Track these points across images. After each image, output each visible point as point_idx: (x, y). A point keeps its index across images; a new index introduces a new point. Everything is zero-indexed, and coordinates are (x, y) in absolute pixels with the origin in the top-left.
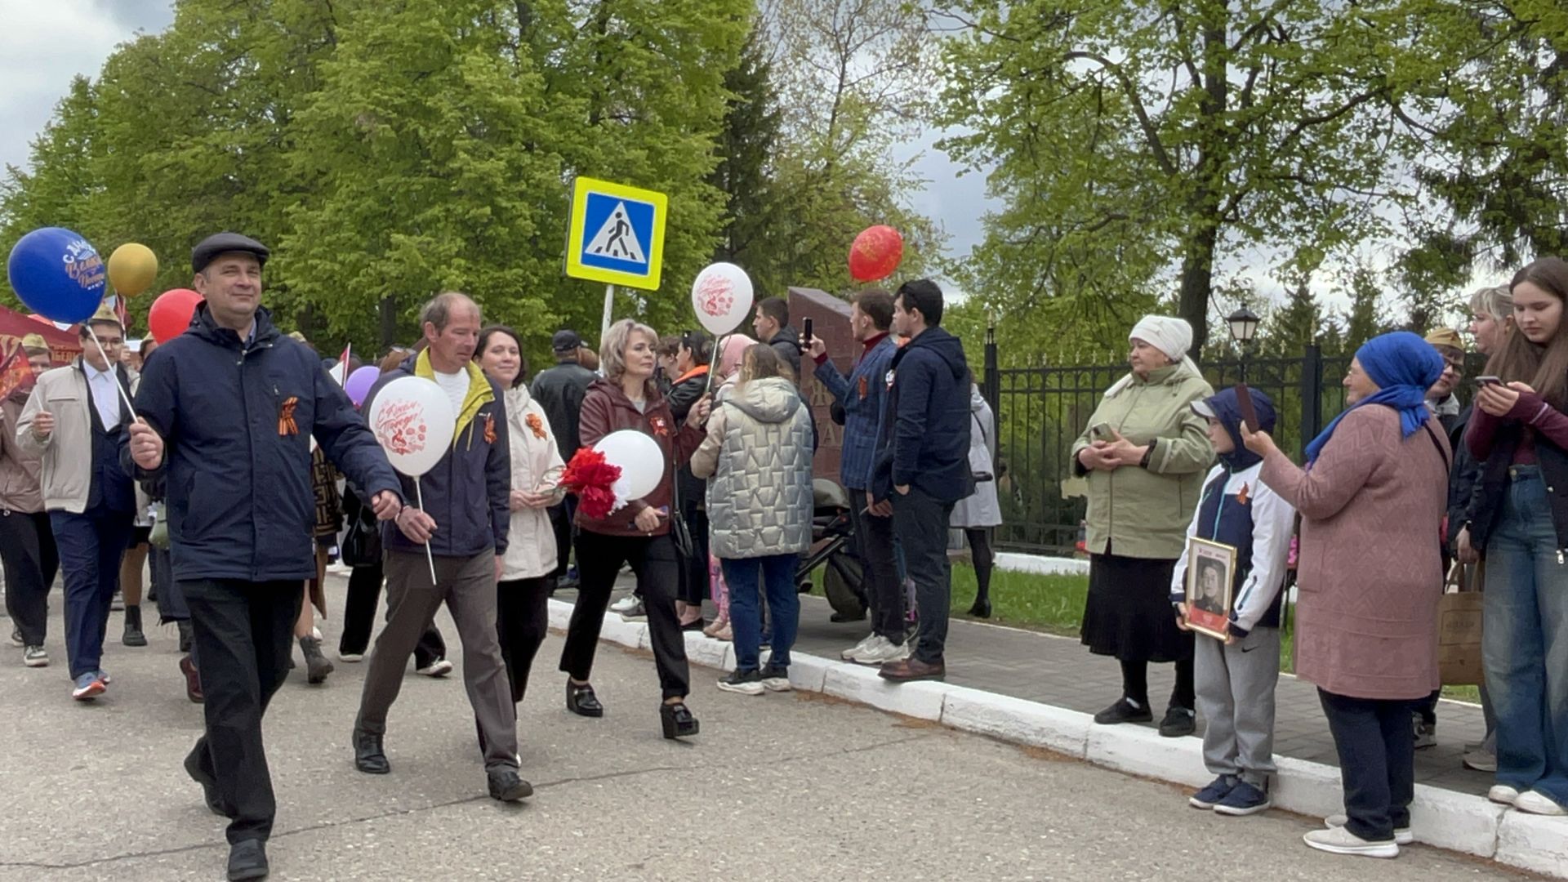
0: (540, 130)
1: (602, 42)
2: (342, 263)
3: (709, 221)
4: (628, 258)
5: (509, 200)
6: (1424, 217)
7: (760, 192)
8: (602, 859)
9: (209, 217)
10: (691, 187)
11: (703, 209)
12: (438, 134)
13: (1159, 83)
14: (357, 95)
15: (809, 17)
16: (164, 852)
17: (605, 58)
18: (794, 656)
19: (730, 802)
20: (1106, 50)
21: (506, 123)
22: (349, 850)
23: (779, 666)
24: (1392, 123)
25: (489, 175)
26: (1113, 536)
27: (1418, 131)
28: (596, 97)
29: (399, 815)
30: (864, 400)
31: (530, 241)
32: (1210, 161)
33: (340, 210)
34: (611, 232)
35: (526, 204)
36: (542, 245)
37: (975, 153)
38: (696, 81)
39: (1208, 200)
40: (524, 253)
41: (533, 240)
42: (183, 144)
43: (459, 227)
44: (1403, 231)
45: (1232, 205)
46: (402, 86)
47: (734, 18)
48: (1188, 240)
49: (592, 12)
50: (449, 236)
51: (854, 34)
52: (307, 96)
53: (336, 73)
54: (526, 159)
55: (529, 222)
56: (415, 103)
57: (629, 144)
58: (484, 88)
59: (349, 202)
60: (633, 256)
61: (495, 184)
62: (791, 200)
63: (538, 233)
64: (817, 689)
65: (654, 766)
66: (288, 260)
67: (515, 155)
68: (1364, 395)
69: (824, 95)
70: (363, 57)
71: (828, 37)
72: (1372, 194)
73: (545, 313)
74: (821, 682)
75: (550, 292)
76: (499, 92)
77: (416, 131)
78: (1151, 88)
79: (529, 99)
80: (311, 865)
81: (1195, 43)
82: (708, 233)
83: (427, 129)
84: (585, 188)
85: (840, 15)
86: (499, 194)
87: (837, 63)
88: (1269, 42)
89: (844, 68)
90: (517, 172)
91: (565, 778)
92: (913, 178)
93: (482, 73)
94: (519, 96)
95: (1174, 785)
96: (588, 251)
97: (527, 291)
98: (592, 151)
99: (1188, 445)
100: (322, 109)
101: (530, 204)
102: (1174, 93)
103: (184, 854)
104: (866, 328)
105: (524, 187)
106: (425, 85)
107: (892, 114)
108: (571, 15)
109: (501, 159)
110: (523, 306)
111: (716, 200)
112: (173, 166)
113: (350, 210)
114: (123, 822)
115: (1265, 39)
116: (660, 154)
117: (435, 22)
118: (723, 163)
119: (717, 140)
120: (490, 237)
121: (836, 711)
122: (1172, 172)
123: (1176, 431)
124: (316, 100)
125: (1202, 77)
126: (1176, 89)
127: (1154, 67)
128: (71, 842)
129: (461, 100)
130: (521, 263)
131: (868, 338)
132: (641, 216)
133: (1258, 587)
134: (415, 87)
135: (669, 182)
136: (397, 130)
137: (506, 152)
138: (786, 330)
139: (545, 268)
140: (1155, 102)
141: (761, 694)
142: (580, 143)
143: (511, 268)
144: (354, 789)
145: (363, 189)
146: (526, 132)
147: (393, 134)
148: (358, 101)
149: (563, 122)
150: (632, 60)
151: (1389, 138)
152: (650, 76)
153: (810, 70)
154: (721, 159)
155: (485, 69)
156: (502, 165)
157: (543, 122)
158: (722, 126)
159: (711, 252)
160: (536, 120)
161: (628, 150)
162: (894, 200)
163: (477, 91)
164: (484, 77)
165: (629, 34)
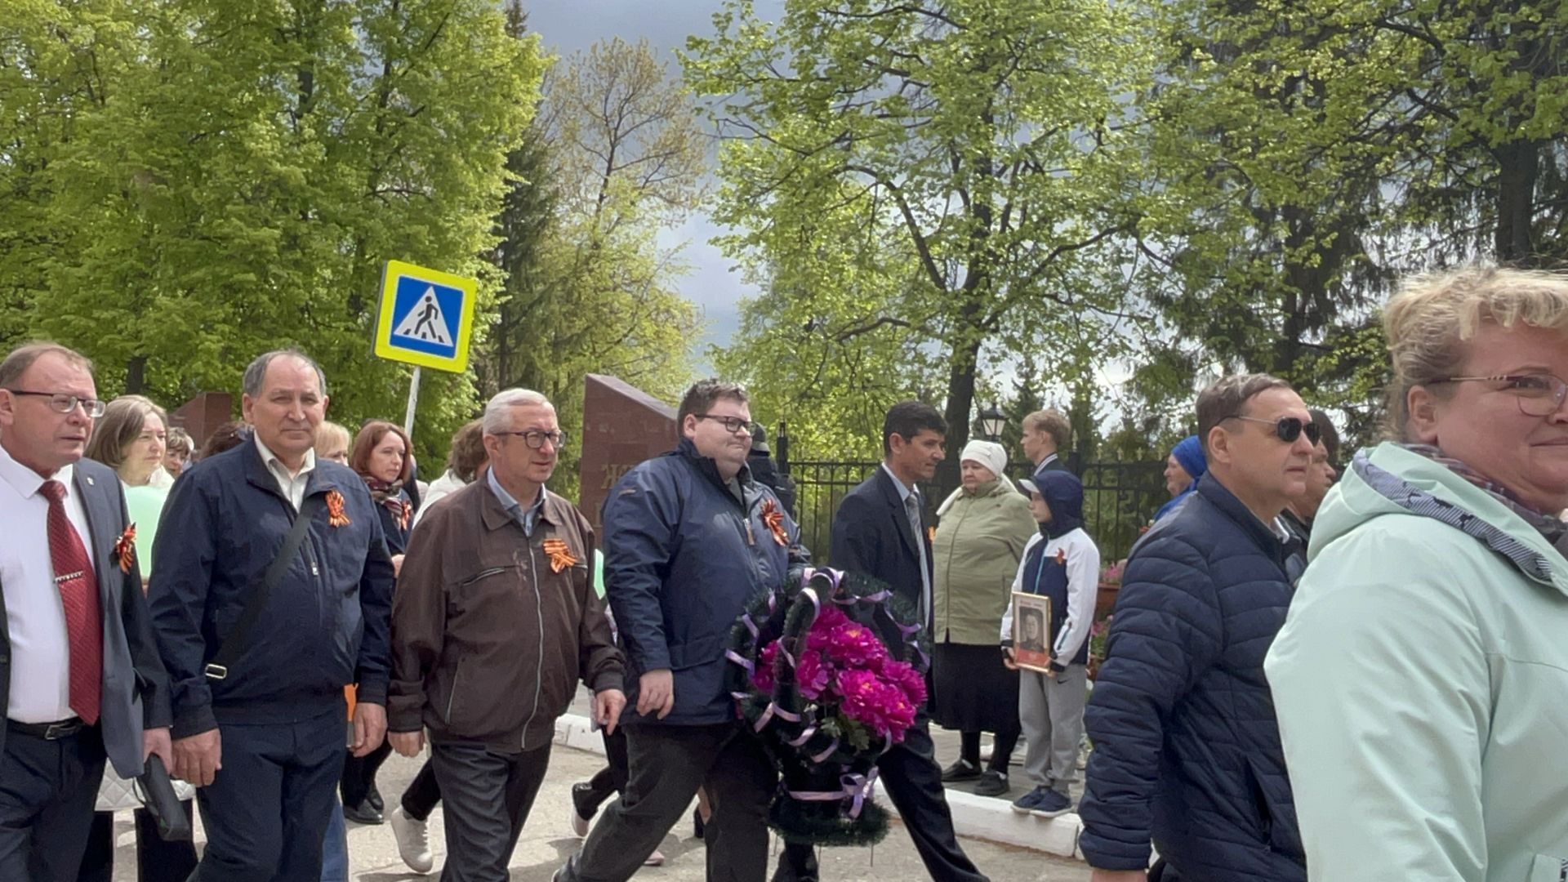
0: (319, 200)
1: (385, 115)
2: (97, 320)
3: (486, 298)
4: (436, 341)
5: (284, 267)
6: (1160, 337)
7: (534, 271)
10: (468, 263)
11: (480, 286)
14: (132, 154)
15: (581, 102)
17: (387, 132)
20: (894, 176)
21: (284, 191)
24: (1136, 254)
25: (262, 242)
26: (950, 627)
27: (1158, 263)
28: (376, 171)
31: (302, 311)
33: (99, 267)
34: (420, 315)
35: (300, 274)
37: (749, 249)
39: (978, 315)
44: (1143, 348)
45: (993, 319)
46: (178, 146)
47: (517, 102)
49: (373, 85)
50: (213, 300)
51: (623, 121)
54: (303, 228)
55: (302, 291)
56: (192, 166)
57: (409, 219)
58: (264, 156)
60: (441, 339)
61: (267, 252)
62: (564, 280)
66: (39, 316)
67: (292, 224)
69: (592, 176)
71: (598, 121)
72: (1120, 316)
76: (279, 160)
79: (310, 171)
82: (485, 310)
84: (396, 270)
85: (610, 101)
86: (273, 261)
87: (605, 147)
88: (1024, 170)
89: (612, 152)
90: (292, 241)
92: (680, 263)
93: (264, 140)
94: (300, 166)
95: (997, 843)
96: (396, 333)
98: (373, 224)
101: (305, 274)
102: (947, 216)
105: (299, 255)
106: (202, 147)
107: (661, 202)
108: (354, 86)
109: (277, 227)
111: (493, 278)
113: (109, 267)
115: (1022, 165)
118: (505, 242)
119: (495, 219)
122: (940, 283)
126: (949, 213)
127: (935, 195)
129: (239, 165)
130: (291, 332)
132: (450, 301)
133: (1072, 630)
134: (192, 148)
136: (173, 190)
137: (282, 220)
139: (318, 338)
142: (360, 215)
143: (280, 337)
146: (305, 202)
148: (134, 160)
149: (344, 195)
150: (415, 135)
151: (1134, 269)
152: (433, 153)
153: (579, 153)
154: (501, 239)
155: (268, 138)
156: (277, 233)
157: (323, 193)
158: (502, 206)
159: (487, 327)
160: (318, 190)
161: (410, 226)
162: (660, 284)
163: (257, 157)
164: (265, 145)
165: (412, 110)
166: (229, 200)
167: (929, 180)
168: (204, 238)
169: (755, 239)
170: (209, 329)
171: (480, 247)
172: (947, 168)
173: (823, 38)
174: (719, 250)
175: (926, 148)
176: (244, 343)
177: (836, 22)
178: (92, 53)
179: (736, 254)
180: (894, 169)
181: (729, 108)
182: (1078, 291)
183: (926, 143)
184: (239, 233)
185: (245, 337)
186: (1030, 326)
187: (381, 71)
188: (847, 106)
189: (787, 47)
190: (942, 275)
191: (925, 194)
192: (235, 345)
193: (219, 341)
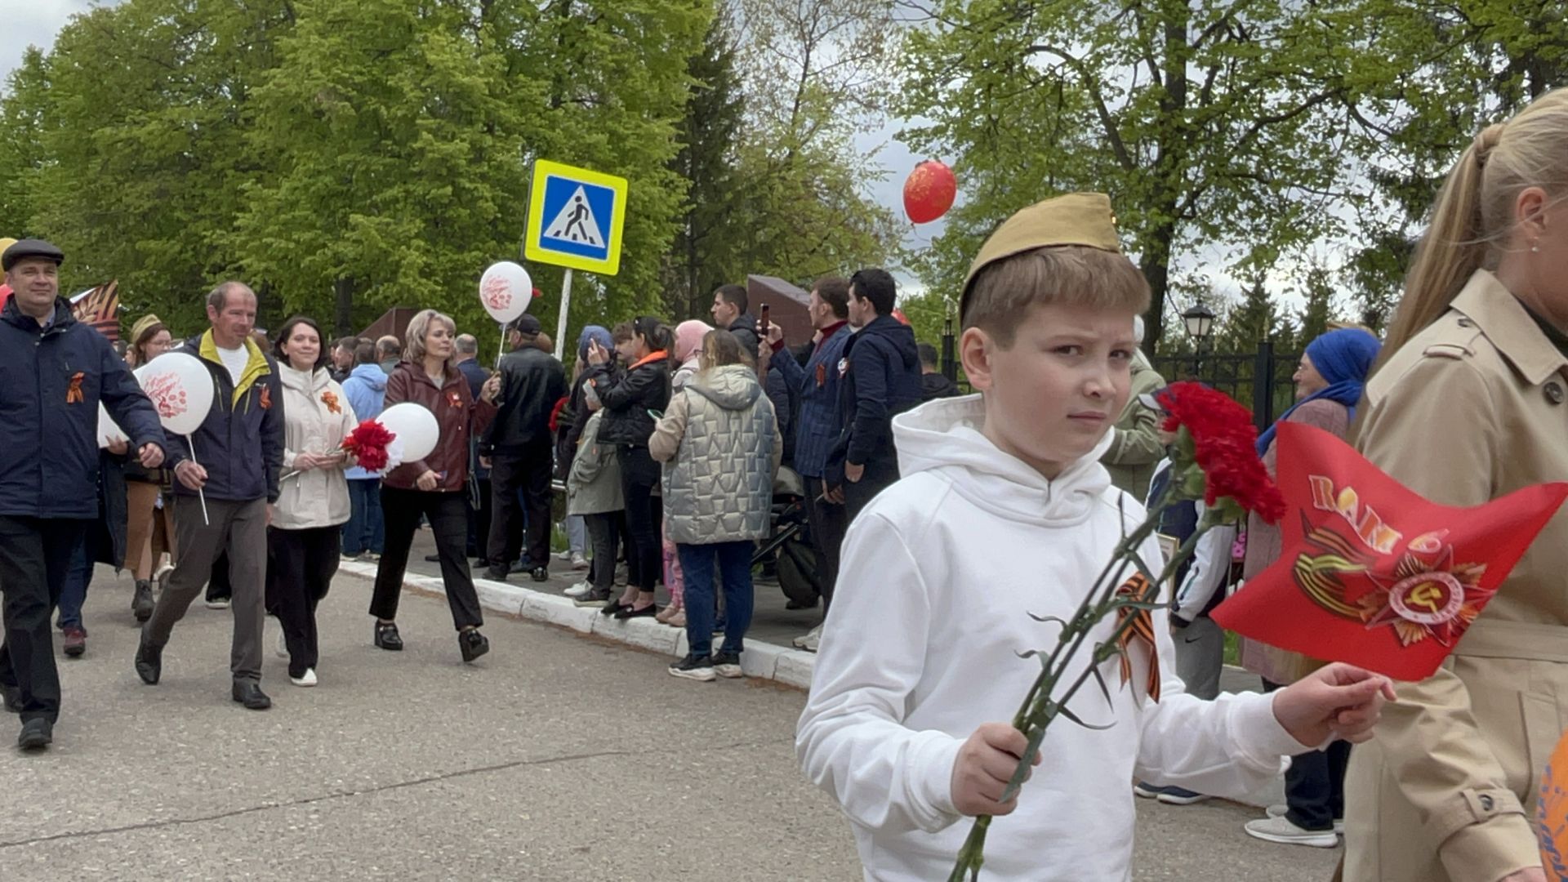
0: (502, 112)
1: (564, 25)
2: (298, 242)
3: (670, 207)
4: (587, 242)
5: (472, 180)
6: (1378, 217)
7: (721, 179)
8: (547, 843)
9: (161, 193)
10: (654, 174)
11: (664, 195)
12: (400, 114)
13: (1120, 78)
14: (316, 72)
15: (774, 5)
16: (105, 831)
17: (567, 41)
18: (747, 643)
19: (679, 787)
20: (1068, 44)
21: (468, 103)
22: (292, 831)
23: (732, 653)
24: (1348, 123)
25: (452, 156)
27: (1373, 132)
28: (558, 80)
29: (344, 797)
30: (822, 387)
32: (1168, 157)
33: (296, 189)
34: (570, 215)
35: (488, 186)
36: (502, 228)
37: (935, 144)
38: (659, 67)
39: (1166, 196)
41: (493, 223)
42: (137, 119)
43: (418, 208)
44: (1357, 230)
45: (1190, 202)
46: (362, 64)
47: (698, 5)
48: (1146, 235)
50: (408, 218)
51: (818, 24)
52: (264, 73)
53: (294, 50)
54: (489, 140)
55: (490, 204)
56: (375, 82)
57: (590, 128)
58: (446, 68)
59: (305, 180)
60: (592, 240)
61: (456, 166)
62: (753, 188)
63: (499, 215)
64: (769, 675)
65: (604, 751)
66: (243, 238)
67: (477, 137)
68: (1314, 390)
69: (788, 84)
70: (322, 35)
71: (793, 26)
72: (1326, 194)
74: (773, 669)
76: (461, 72)
77: (376, 111)
78: (1112, 83)
79: (492, 80)
80: (254, 846)
81: (1156, 39)
82: (668, 219)
83: (388, 108)
84: (544, 171)
85: (804, 4)
86: (461, 175)
87: (801, 52)
88: (1229, 40)
89: (808, 57)
90: (478, 154)
91: (513, 761)
92: (874, 169)
93: (445, 53)
94: (481, 76)
96: (546, 235)
98: (554, 134)
99: (1142, 436)
100: (278, 85)
101: (492, 187)
102: (1134, 90)
103: (124, 834)
104: (825, 315)
105: (486, 168)
106: (385, 63)
107: (856, 105)
111: (677, 187)
112: (129, 142)
113: (306, 188)
114: (64, 801)
115: (1225, 37)
116: (623, 139)
117: (398, 1)
118: (685, 149)
119: (679, 126)
120: (450, 218)
121: (786, 698)
122: (1130, 166)
123: (1130, 423)
124: (274, 77)
125: (1163, 74)
126: (1137, 85)
128: (9, 821)
129: (422, 80)
130: (481, 246)
131: (826, 325)
132: (601, 200)
133: (1199, 578)
134: (375, 65)
135: (630, 167)
136: (357, 108)
137: (468, 133)
138: (744, 317)
139: (505, 251)
140: (1115, 98)
141: (712, 680)
142: (541, 126)
143: (470, 251)
144: (299, 771)
145: (320, 167)
146: (488, 113)
147: (353, 112)
148: (318, 78)
149: (525, 105)
150: (595, 44)
151: (1344, 139)
152: (613, 61)
153: (774, 58)
154: (683, 146)
155: (448, 49)
156: (465, 146)
157: (504, 104)
158: (684, 113)
159: (672, 238)
160: (498, 101)
161: (590, 134)
162: (856, 190)
163: (439, 70)
164: (446, 57)
165: (592, 18)
166: (417, 115)
171: (663, 155)
179: (922, 148)
183: (1106, 8)
184: (430, 148)
190: (1134, 159)
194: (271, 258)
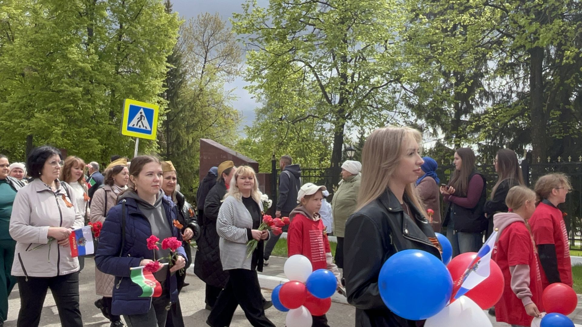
0: (97, 76)
1: (121, 44)
2: (14, 123)
3: (161, 111)
4: (144, 128)
5: (85, 102)
6: (410, 119)
7: (178, 100)
10: (154, 98)
11: (159, 106)
14: (24, 61)
15: (194, 36)
17: (122, 50)
20: (311, 63)
21: (84, 73)
24: (401, 90)
25: (75, 93)
27: (408, 92)
28: (118, 64)
31: (92, 118)
33: (14, 103)
34: (138, 119)
35: (91, 104)
37: (259, 91)
40: (90, 122)
43: (62, 111)
45: (349, 114)
46: (42, 57)
47: (170, 38)
49: (116, 32)
50: (58, 114)
51: (210, 43)
54: (91, 87)
55: (91, 110)
56: (47, 64)
57: (131, 82)
58: (75, 60)
60: (146, 128)
61: (77, 96)
62: (190, 103)
67: (86, 85)
69: (199, 64)
71: (200, 44)
72: (396, 112)
73: (98, 144)
75: (100, 136)
76: (81, 62)
79: (93, 65)
82: (161, 115)
84: (129, 102)
85: (205, 36)
86: (80, 99)
87: (203, 53)
88: (359, 59)
89: (206, 55)
90: (87, 92)
93: (75, 54)
94: (89, 64)
97: (91, 136)
98: (117, 84)
101: (92, 104)
102: (331, 77)
105: (90, 97)
106: (51, 57)
107: (225, 73)
108: (109, 33)
109: (81, 87)
110: (89, 142)
111: (163, 103)
113: (18, 103)
116: (144, 86)
117: (56, 35)
118: (167, 90)
119: (164, 81)
122: (330, 102)
127: (326, 70)
129: (66, 64)
130: (88, 126)
132: (149, 113)
134: (48, 58)
136: (40, 74)
137: (83, 84)
142: (112, 81)
143: (84, 127)
146: (91, 77)
147: (38, 76)
148: (25, 63)
149: (106, 74)
150: (132, 51)
151: (400, 95)
152: (139, 57)
153: (194, 55)
154: (166, 89)
155: (76, 53)
156: (81, 89)
157: (98, 73)
158: (166, 77)
159: (162, 122)
160: (96, 72)
161: (132, 85)
162: (226, 104)
163: (72, 61)
164: (75, 56)
165: (131, 42)
166: (63, 77)
167: (324, 65)
168: (53, 91)
169: (260, 87)
170: (57, 125)
171: (158, 92)
172: (330, 60)
173: (284, 12)
174: (247, 91)
175: (323, 53)
176: (70, 130)
177: (289, 7)
178: (8, 22)
179: (254, 92)
180: (311, 60)
181: (250, 39)
182: (380, 103)
183: (323, 51)
184: (67, 89)
185: (70, 128)
186: (363, 117)
187: (118, 27)
188: (294, 37)
189: (271, 16)
190: (330, 99)
191: (322, 69)
192: (67, 131)
193: (60, 130)
194: (3, 128)
